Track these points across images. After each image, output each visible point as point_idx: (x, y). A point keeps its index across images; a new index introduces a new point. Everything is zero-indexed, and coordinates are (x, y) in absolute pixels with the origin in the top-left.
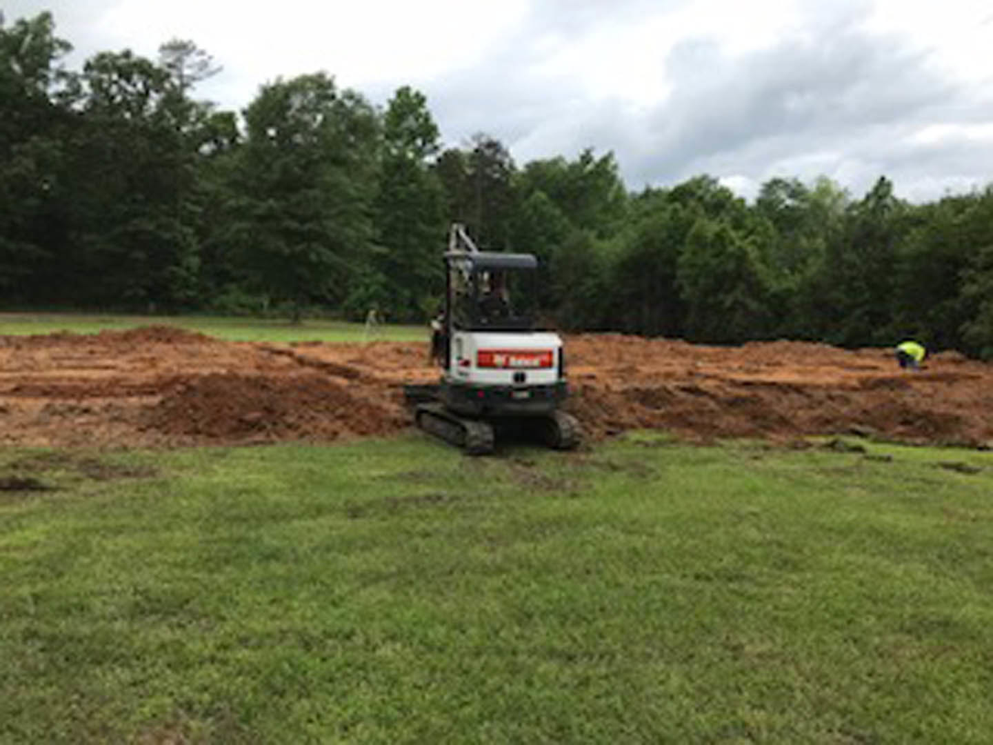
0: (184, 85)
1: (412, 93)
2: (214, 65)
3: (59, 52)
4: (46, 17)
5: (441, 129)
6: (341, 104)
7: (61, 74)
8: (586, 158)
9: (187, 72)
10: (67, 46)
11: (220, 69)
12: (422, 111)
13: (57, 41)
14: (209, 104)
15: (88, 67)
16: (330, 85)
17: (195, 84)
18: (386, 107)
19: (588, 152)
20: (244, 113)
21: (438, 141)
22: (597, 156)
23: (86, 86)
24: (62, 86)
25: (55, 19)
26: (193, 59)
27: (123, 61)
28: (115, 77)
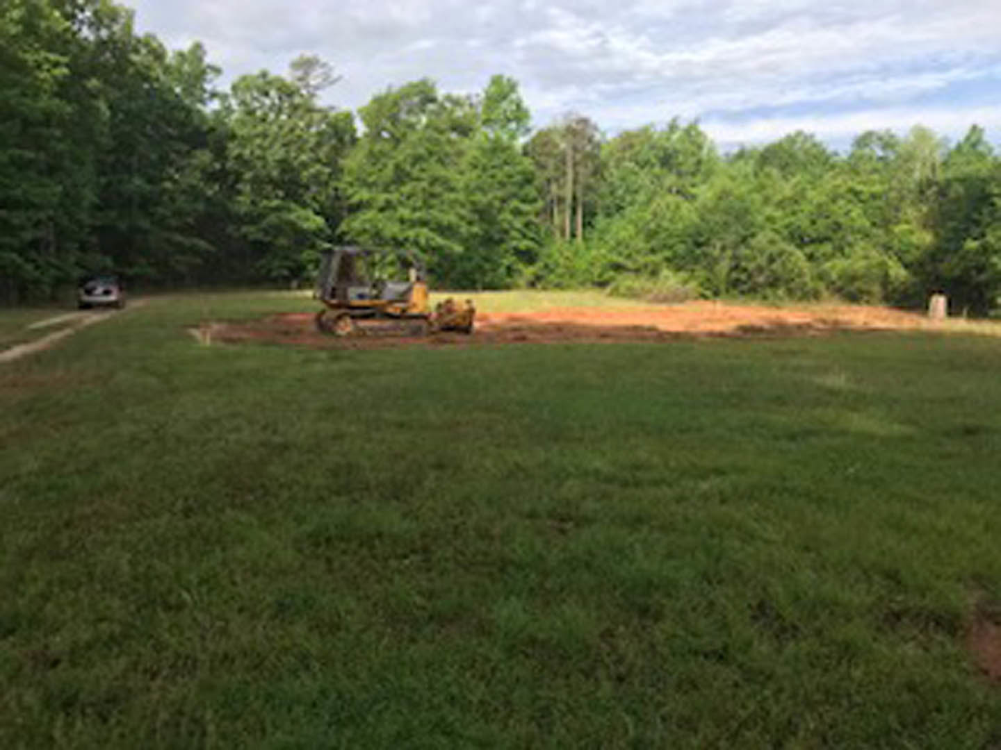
0: (312, 96)
1: (505, 81)
2: (335, 75)
3: (210, 75)
4: (198, 47)
5: (532, 112)
6: (443, 107)
7: (214, 95)
8: (673, 127)
9: (313, 83)
10: (217, 71)
11: (339, 78)
12: (513, 96)
13: (210, 67)
14: (332, 108)
15: (234, 88)
16: (432, 88)
17: (319, 93)
18: (483, 95)
19: (675, 120)
20: (360, 111)
21: (531, 123)
22: (683, 125)
23: (234, 103)
24: (215, 105)
25: (207, 47)
26: (318, 71)
27: (260, 82)
28: (256, 94)
